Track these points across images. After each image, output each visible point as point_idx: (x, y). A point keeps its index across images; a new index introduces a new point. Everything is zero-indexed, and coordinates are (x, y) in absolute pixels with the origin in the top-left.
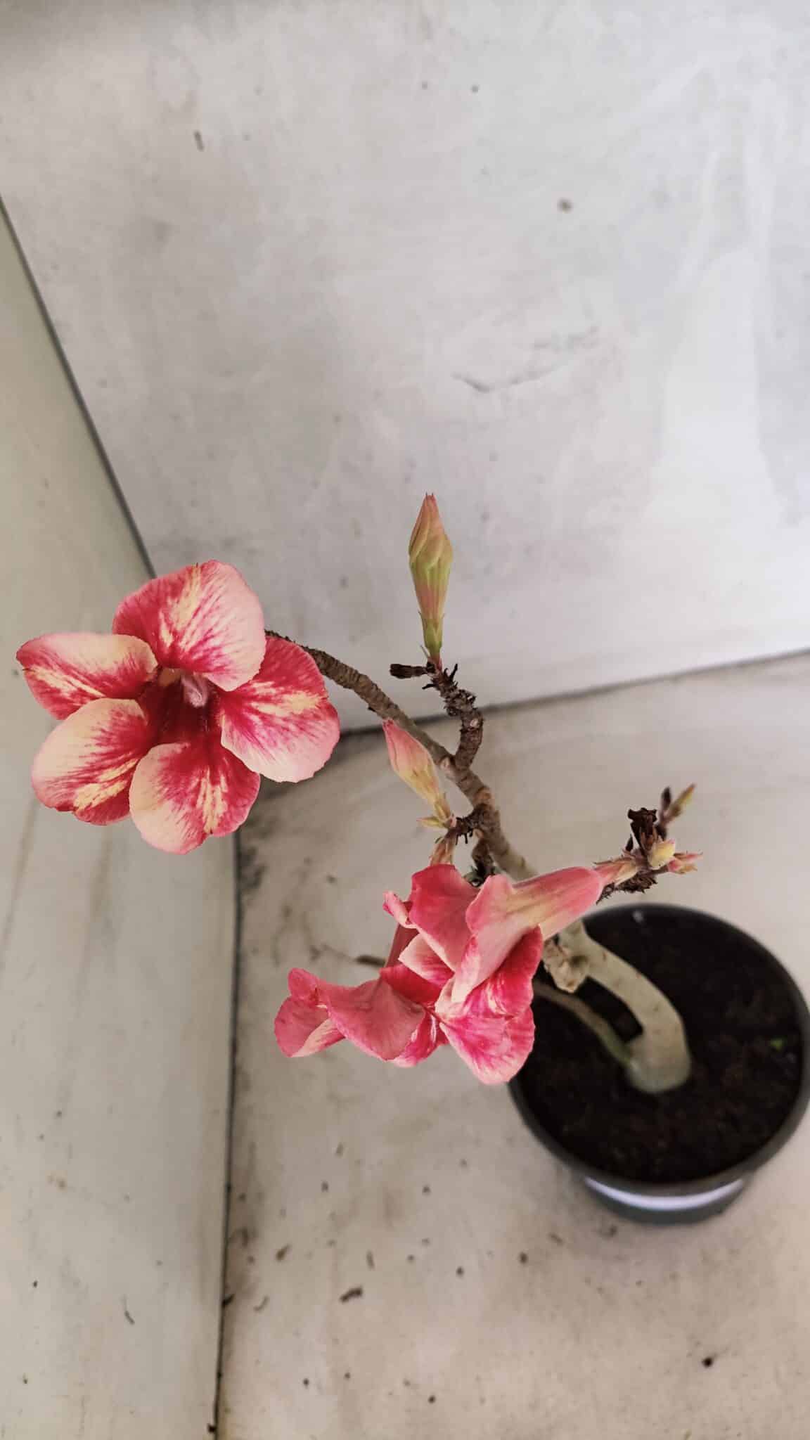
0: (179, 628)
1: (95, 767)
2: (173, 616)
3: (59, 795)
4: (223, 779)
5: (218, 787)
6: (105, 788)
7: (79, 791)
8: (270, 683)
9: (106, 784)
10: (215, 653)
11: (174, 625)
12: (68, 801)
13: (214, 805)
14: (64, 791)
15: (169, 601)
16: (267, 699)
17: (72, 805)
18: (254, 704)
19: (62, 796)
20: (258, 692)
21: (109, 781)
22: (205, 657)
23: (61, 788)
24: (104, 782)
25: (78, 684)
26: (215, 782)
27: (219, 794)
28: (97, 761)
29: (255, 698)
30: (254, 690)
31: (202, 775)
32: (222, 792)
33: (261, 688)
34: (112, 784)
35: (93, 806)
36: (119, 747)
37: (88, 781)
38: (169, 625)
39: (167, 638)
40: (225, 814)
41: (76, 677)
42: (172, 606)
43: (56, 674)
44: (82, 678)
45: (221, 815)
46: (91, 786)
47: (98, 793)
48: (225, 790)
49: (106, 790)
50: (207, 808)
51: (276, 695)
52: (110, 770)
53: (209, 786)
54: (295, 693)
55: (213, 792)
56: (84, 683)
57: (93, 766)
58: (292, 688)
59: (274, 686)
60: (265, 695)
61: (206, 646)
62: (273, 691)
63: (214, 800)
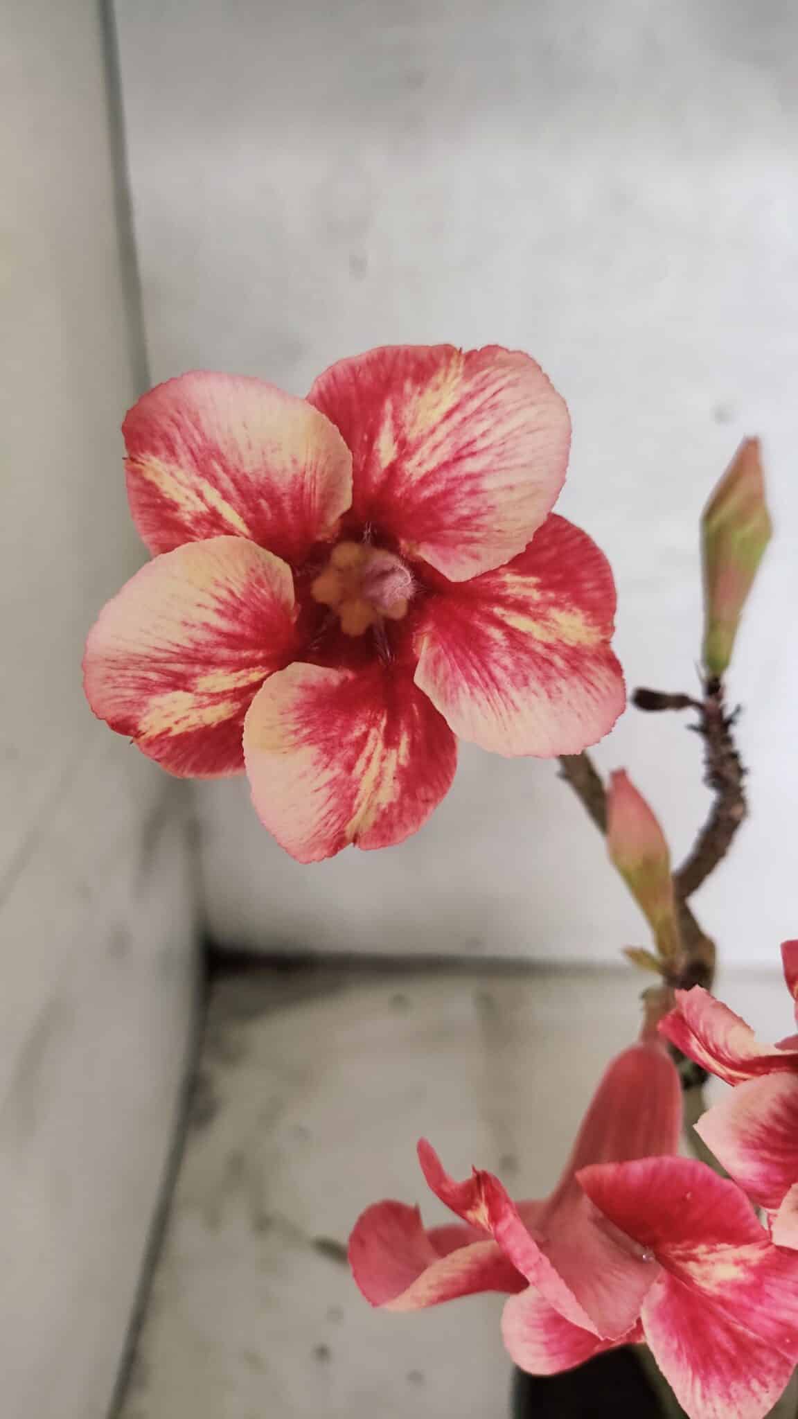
0: (412, 435)
1: (200, 655)
2: (407, 414)
3: (121, 700)
4: (405, 740)
5: (394, 752)
6: (201, 706)
7: (155, 701)
8: (533, 580)
9: (206, 700)
10: (467, 487)
11: (406, 430)
12: (130, 717)
13: (378, 785)
14: (130, 693)
15: (408, 386)
16: (521, 607)
17: (135, 727)
18: (498, 611)
19: (125, 702)
20: (509, 591)
21: (212, 695)
22: (447, 493)
23: (127, 687)
24: (202, 694)
25: (213, 496)
26: (390, 741)
27: (391, 767)
28: (207, 645)
29: (501, 601)
30: (504, 585)
31: (373, 723)
32: (398, 765)
33: (518, 585)
34: (214, 704)
35: (172, 734)
36: (248, 632)
37: (179, 682)
38: (398, 427)
39: (386, 450)
40: (391, 805)
41: (215, 482)
42: (411, 397)
43: (181, 475)
44: (227, 484)
45: (384, 806)
46: (179, 695)
47: (186, 714)
48: (403, 762)
49: (201, 711)
50: (366, 785)
51: (538, 605)
52: (220, 671)
53: (380, 745)
54: (570, 611)
55: (383, 759)
56: (226, 496)
57: (196, 650)
58: (568, 600)
59: (539, 587)
60: (520, 598)
61: (454, 473)
62: (536, 596)
63: (381, 773)
